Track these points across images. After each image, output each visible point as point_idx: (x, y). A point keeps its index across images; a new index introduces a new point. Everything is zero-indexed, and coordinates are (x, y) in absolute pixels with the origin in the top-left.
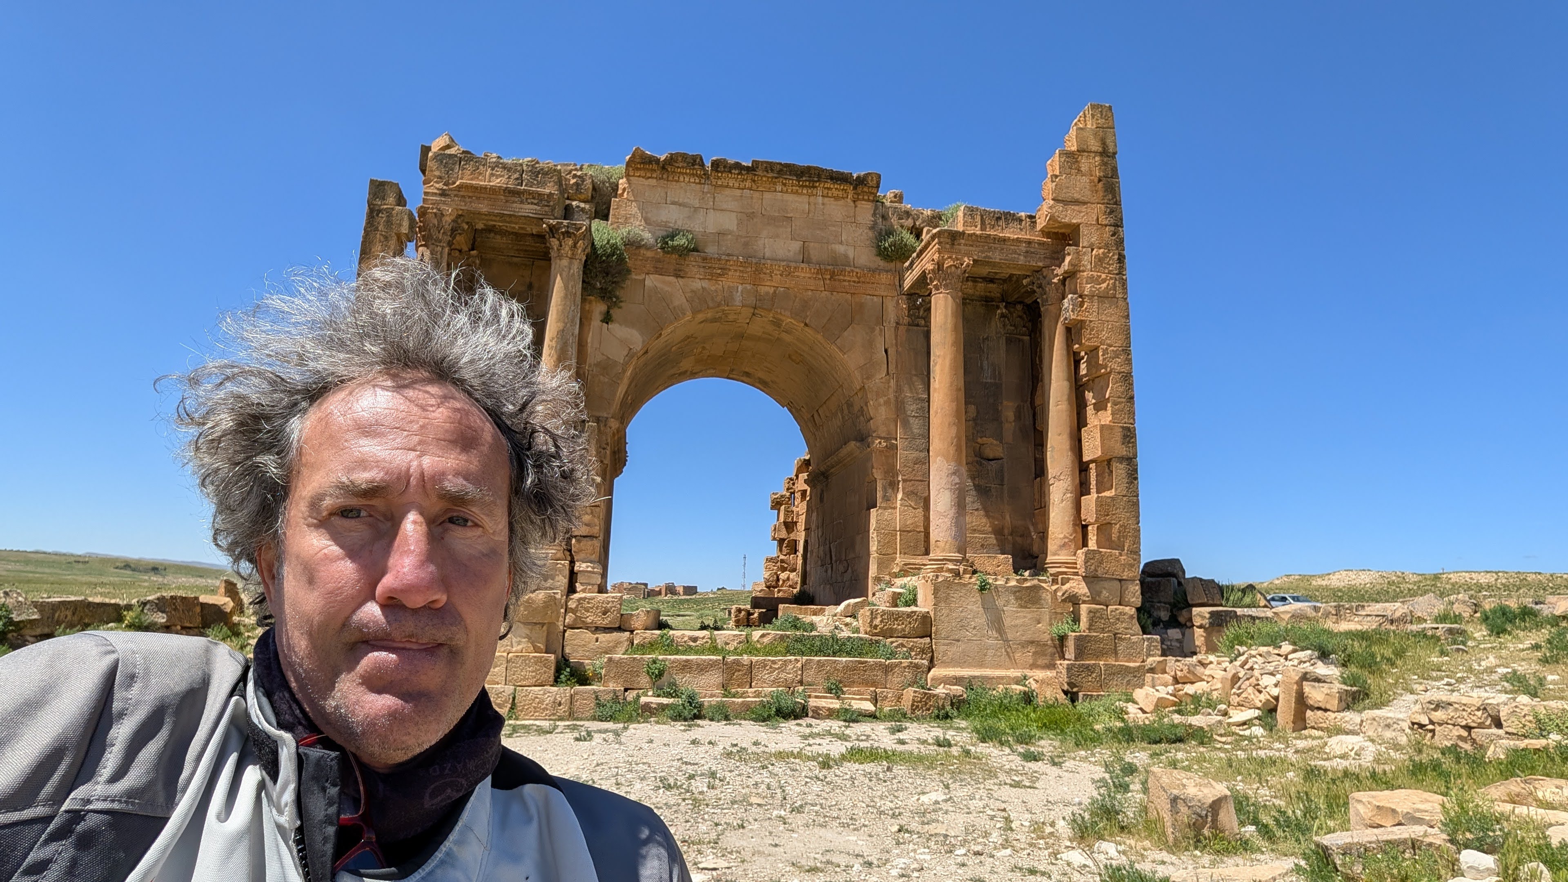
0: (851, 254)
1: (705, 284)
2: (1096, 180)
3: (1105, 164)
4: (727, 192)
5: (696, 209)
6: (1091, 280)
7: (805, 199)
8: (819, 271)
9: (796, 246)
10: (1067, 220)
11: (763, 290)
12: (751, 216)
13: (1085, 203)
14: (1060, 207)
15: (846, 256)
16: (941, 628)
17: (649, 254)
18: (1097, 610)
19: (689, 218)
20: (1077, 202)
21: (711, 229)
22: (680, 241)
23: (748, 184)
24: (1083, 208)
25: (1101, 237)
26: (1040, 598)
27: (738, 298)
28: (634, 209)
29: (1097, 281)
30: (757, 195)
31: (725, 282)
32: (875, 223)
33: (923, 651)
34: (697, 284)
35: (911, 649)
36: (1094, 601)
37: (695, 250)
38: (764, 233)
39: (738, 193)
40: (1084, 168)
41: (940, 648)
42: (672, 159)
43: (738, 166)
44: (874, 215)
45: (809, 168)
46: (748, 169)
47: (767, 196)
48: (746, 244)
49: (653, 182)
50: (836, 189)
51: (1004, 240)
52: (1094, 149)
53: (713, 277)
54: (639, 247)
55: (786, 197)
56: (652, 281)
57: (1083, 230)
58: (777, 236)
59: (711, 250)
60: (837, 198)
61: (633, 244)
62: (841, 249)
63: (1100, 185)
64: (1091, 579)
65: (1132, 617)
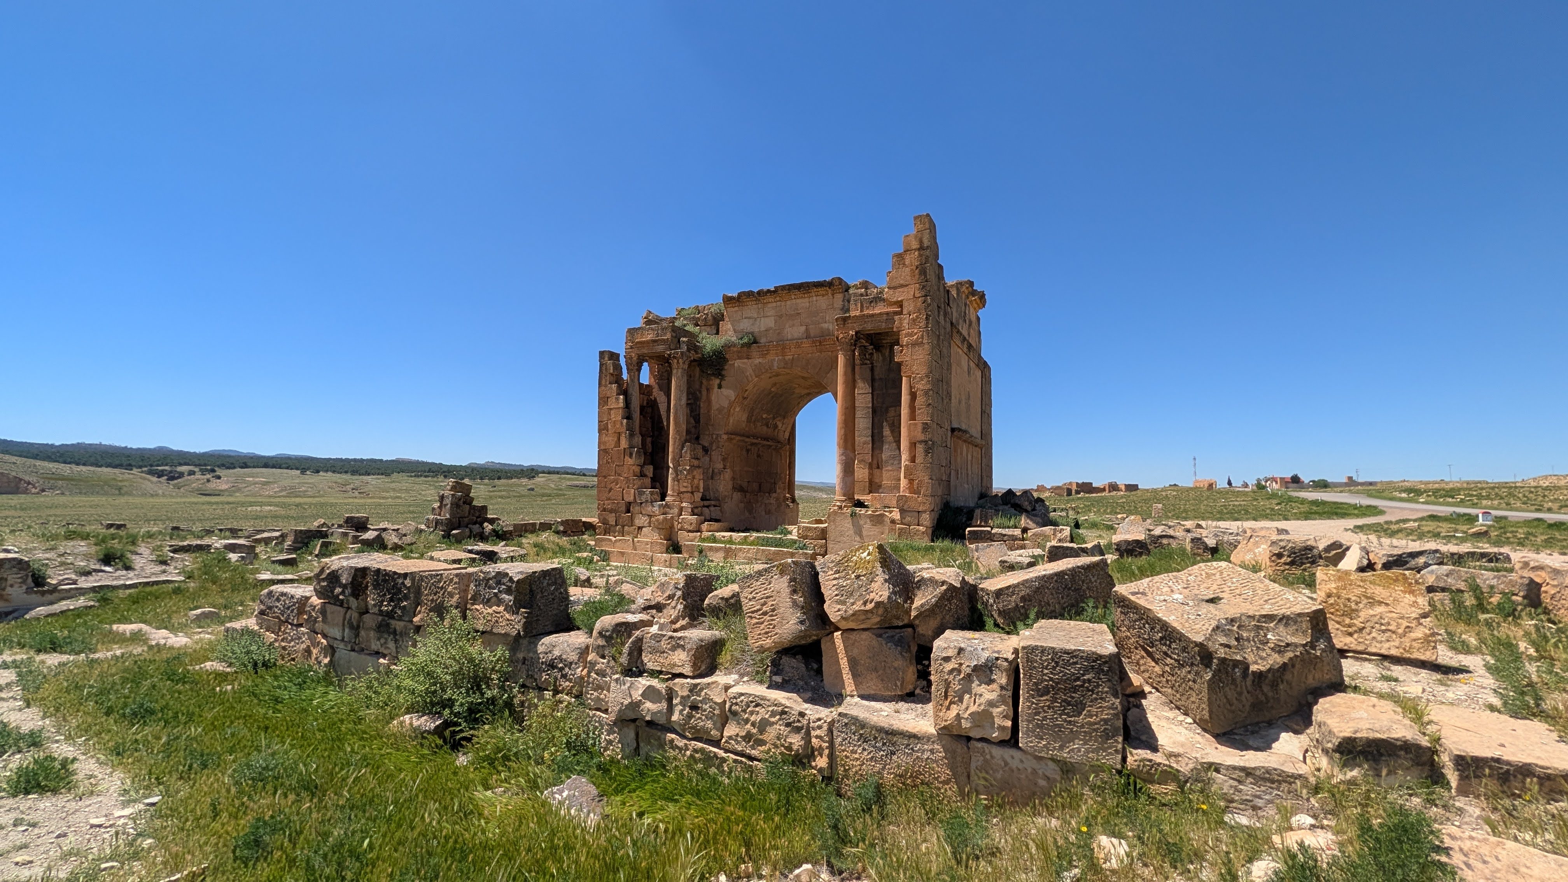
0: (831, 327)
1: (760, 360)
2: (914, 268)
3: (920, 255)
4: (770, 305)
5: (756, 319)
6: (908, 335)
7: (807, 300)
8: (814, 342)
9: (803, 328)
10: (895, 300)
11: (787, 358)
12: (781, 317)
13: (907, 285)
14: (891, 292)
15: (828, 329)
16: (831, 535)
17: (735, 349)
18: (903, 528)
19: (753, 324)
20: (902, 286)
21: (763, 329)
22: (746, 340)
23: (778, 299)
24: (905, 289)
25: (915, 306)
26: (884, 521)
27: (776, 364)
28: (730, 326)
29: (911, 335)
30: (783, 303)
31: (769, 358)
32: (844, 305)
33: (821, 547)
34: (757, 361)
35: (815, 546)
36: (902, 523)
37: (755, 342)
38: (787, 326)
39: (774, 304)
40: (907, 262)
41: (830, 546)
42: (740, 295)
43: (769, 291)
44: (843, 301)
45: (802, 284)
46: (774, 292)
47: (788, 303)
48: (779, 333)
49: (736, 309)
50: (821, 291)
51: (873, 315)
52: (914, 247)
53: (763, 356)
54: (729, 347)
55: (798, 301)
56: (738, 363)
57: (905, 304)
58: (793, 325)
59: (763, 340)
60: (823, 296)
61: (728, 346)
62: (825, 326)
63: (917, 271)
64: (902, 511)
65: (923, 533)
